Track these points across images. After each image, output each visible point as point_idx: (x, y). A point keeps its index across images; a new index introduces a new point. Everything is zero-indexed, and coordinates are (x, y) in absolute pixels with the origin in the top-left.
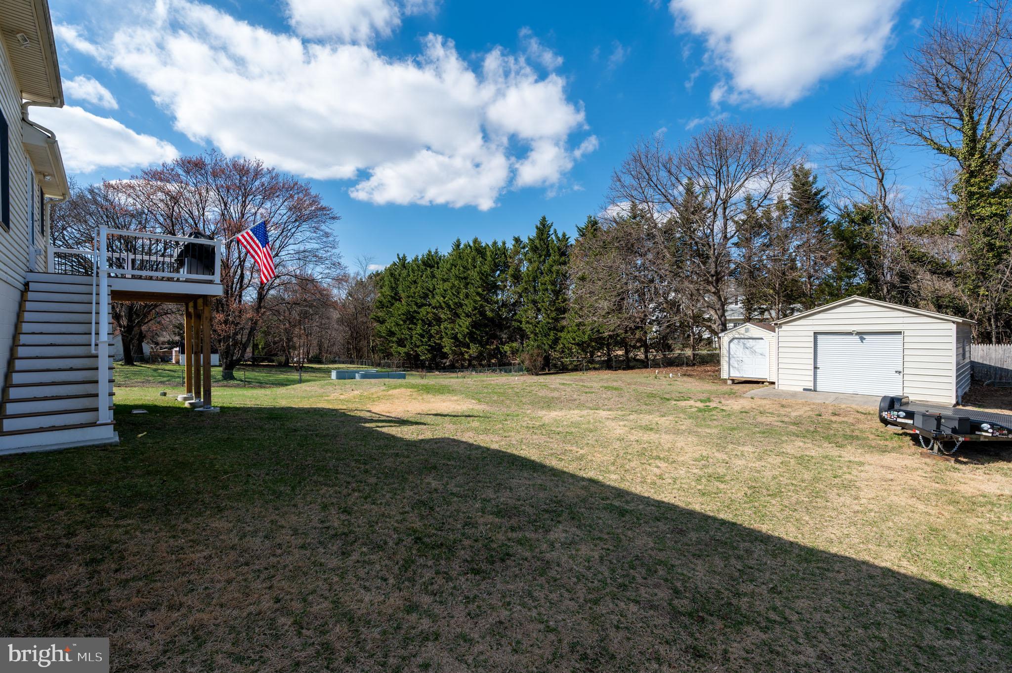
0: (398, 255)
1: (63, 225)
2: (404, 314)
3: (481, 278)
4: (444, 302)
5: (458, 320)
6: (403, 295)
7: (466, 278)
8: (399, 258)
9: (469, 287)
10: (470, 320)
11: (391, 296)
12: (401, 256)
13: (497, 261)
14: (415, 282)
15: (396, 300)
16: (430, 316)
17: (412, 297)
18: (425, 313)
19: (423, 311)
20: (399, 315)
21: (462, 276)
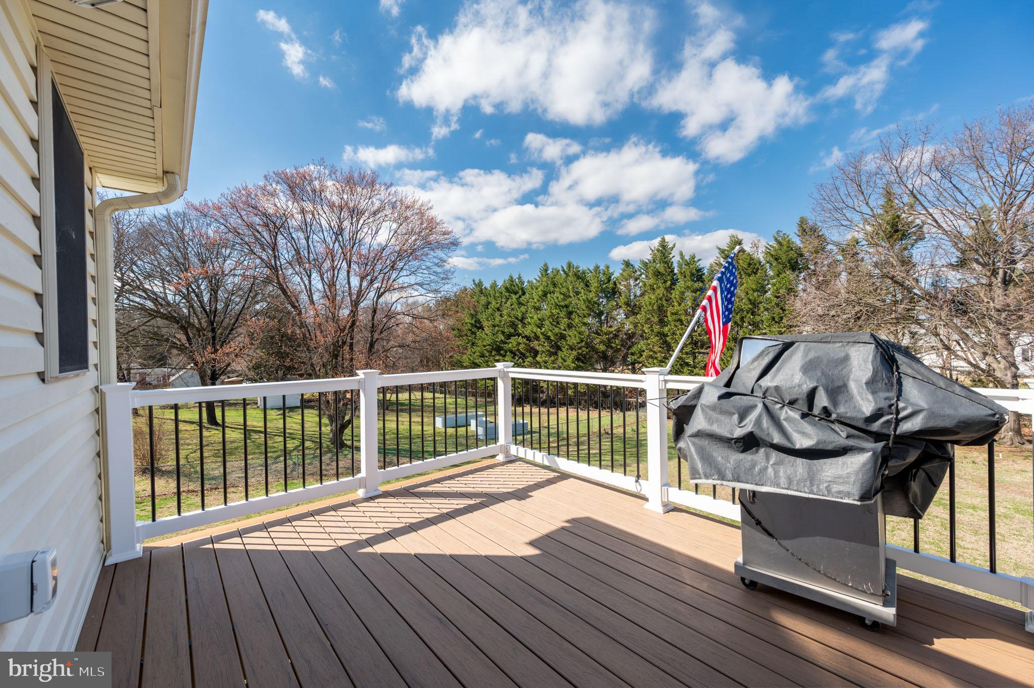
0: (474, 281)
1: (132, 259)
2: (489, 345)
3: (587, 307)
4: (542, 333)
5: (560, 353)
6: (485, 324)
7: (567, 306)
8: (475, 284)
9: (573, 316)
10: (575, 353)
11: (471, 324)
12: (477, 282)
13: (604, 286)
14: (498, 309)
15: (479, 328)
16: (521, 347)
17: (498, 326)
18: (515, 343)
19: (513, 341)
20: (484, 346)
21: (563, 304)
